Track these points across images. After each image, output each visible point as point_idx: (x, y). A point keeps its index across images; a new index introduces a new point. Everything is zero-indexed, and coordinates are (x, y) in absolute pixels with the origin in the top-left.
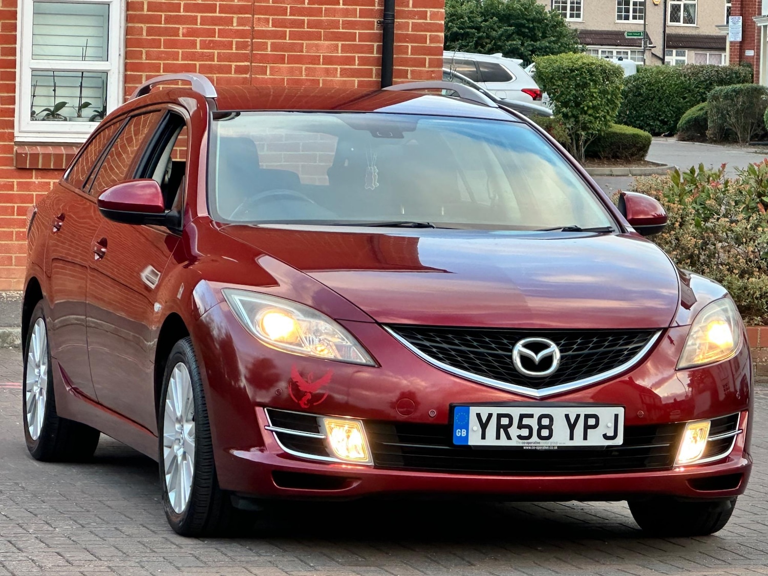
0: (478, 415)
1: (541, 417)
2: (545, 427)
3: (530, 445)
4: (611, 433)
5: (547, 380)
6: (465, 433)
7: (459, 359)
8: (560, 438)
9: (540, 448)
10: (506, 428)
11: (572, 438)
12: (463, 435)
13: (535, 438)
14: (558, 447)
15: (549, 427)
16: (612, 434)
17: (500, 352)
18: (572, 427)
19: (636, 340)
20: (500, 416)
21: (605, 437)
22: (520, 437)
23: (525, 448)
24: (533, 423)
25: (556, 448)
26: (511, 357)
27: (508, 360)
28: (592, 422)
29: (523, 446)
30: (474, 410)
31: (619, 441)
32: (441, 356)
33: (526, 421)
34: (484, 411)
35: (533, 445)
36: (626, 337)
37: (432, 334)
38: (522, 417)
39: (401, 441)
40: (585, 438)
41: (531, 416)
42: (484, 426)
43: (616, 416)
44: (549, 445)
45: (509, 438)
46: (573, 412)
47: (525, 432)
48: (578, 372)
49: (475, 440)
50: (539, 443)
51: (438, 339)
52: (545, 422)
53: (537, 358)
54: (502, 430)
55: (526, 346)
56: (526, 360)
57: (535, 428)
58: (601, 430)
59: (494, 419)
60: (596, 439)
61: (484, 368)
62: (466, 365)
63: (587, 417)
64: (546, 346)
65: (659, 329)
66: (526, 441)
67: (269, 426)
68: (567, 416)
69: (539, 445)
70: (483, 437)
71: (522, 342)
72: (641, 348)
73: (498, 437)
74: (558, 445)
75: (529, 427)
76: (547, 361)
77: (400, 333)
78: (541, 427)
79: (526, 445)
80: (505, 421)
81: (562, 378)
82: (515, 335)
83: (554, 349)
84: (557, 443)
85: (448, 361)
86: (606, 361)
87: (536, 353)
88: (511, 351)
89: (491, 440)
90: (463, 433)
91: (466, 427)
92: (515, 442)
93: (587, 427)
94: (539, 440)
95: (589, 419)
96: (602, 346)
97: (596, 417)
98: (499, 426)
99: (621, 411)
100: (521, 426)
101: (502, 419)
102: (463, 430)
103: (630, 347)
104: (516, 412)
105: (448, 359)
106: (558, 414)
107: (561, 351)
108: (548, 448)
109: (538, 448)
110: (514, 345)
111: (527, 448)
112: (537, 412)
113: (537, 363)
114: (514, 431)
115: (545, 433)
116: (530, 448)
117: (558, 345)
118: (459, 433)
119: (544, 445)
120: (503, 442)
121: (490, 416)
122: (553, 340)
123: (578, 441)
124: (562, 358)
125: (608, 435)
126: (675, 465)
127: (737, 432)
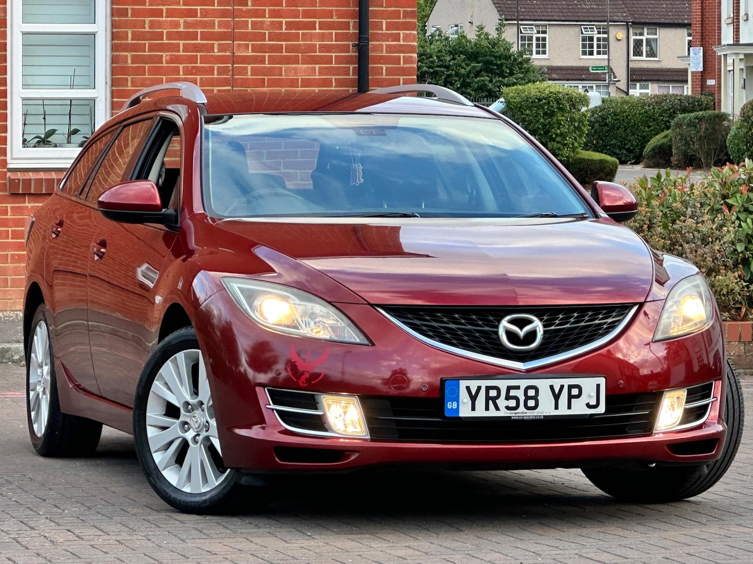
0: (468, 388)
1: (528, 388)
2: (531, 398)
3: (517, 415)
5: (532, 354)
6: (456, 405)
7: (448, 336)
8: (546, 408)
9: (527, 418)
10: (494, 399)
11: (556, 408)
12: (454, 408)
13: (522, 408)
14: (544, 416)
15: (535, 398)
16: (594, 403)
17: (487, 328)
18: (557, 397)
19: (614, 314)
20: (488, 389)
21: (588, 406)
22: (508, 408)
23: (512, 418)
24: (520, 393)
25: (542, 417)
26: (497, 333)
27: (494, 336)
28: (575, 392)
29: (511, 417)
30: (463, 384)
31: (602, 409)
32: (431, 333)
33: (513, 393)
34: (474, 384)
35: (520, 415)
36: (604, 312)
37: (421, 313)
38: (509, 388)
39: (395, 415)
40: (569, 407)
41: (518, 388)
42: (473, 398)
43: (598, 386)
44: (536, 415)
45: (497, 409)
46: (557, 383)
47: (512, 403)
48: (561, 346)
49: (465, 411)
50: (526, 413)
51: (428, 318)
52: (531, 393)
53: (522, 333)
54: (490, 401)
55: (511, 322)
56: (511, 336)
57: (522, 399)
58: (584, 400)
59: (483, 391)
60: (579, 408)
61: (472, 344)
62: (454, 341)
63: (571, 387)
64: (530, 322)
65: (635, 304)
66: (513, 411)
67: (270, 405)
68: (552, 387)
69: (525, 415)
70: (473, 409)
71: (508, 318)
72: (619, 321)
73: (487, 409)
74: (545, 414)
75: (516, 398)
76: (532, 335)
77: (392, 314)
78: (527, 398)
79: (513, 415)
80: (493, 393)
81: (546, 352)
82: (501, 312)
83: (538, 325)
84: (542, 413)
85: (437, 339)
86: (587, 334)
87: (521, 329)
88: (497, 327)
89: (480, 412)
90: (454, 405)
91: (457, 400)
92: (503, 413)
93: (570, 397)
94: (526, 411)
95: (573, 390)
96: (581, 321)
97: (578, 387)
98: (488, 398)
99: (602, 381)
100: (508, 398)
101: (490, 391)
102: (454, 403)
103: (609, 320)
104: (503, 384)
105: (438, 336)
106: (543, 385)
107: (544, 326)
108: (534, 417)
109: (525, 418)
110: (499, 321)
111: (515, 418)
112: (524, 383)
113: (522, 338)
114: (502, 402)
115: (531, 403)
116: (517, 418)
117: (541, 320)
118: (451, 405)
119: (531, 414)
120: (492, 413)
121: (479, 388)
122: (536, 316)
123: (563, 411)
124: (545, 332)
125: (591, 404)
126: (654, 432)
127: (711, 399)
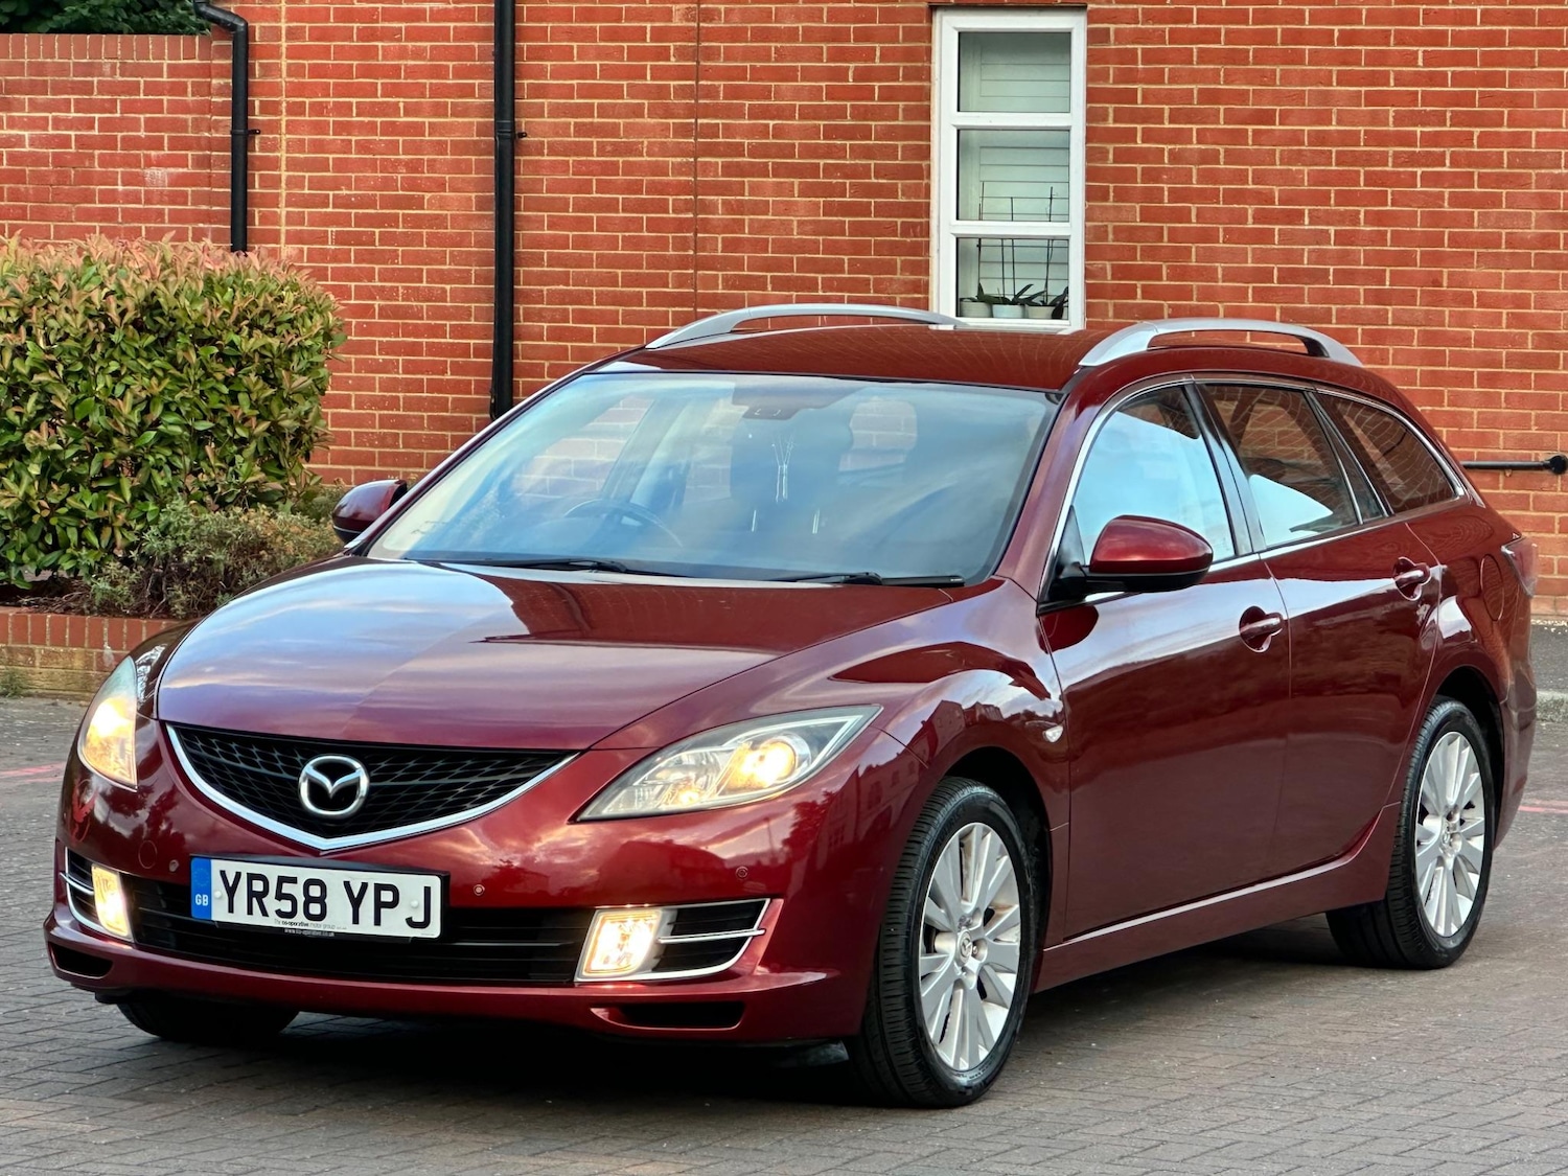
0: (223, 874)
1: (309, 883)
2: (315, 900)
3: (293, 926)
4: (419, 918)
5: (348, 825)
6: (207, 900)
7: (235, 782)
8: (338, 920)
9: (310, 933)
10: (261, 896)
11: (356, 920)
12: (204, 904)
13: (300, 917)
14: (335, 933)
15: (321, 900)
16: (421, 919)
17: (285, 775)
18: (356, 902)
19: (513, 768)
20: (251, 877)
21: (410, 922)
22: (280, 913)
23: (286, 931)
24: (297, 890)
25: (333, 935)
26: (296, 785)
27: (293, 789)
28: (387, 896)
29: (283, 929)
30: (217, 865)
31: (434, 931)
32: (214, 776)
33: (287, 888)
34: (231, 867)
35: (298, 927)
36: (498, 761)
37: (215, 742)
38: (282, 880)
40: (378, 922)
41: (294, 880)
42: (231, 891)
43: (427, 891)
44: (322, 929)
45: (265, 913)
46: (357, 879)
47: (286, 906)
48: (399, 815)
49: (220, 914)
50: (307, 924)
51: (218, 749)
52: (315, 891)
53: (330, 787)
54: (254, 900)
55: (320, 768)
56: (317, 791)
57: (301, 900)
58: (402, 911)
59: (244, 882)
60: (394, 925)
62: (242, 793)
63: (380, 888)
64: (349, 770)
65: (571, 752)
66: (288, 920)
68: (347, 885)
69: (306, 927)
70: (231, 909)
71: (316, 760)
72: (526, 780)
73: (250, 912)
74: (336, 930)
75: (292, 898)
76: (350, 792)
77: (182, 739)
78: (309, 900)
79: (288, 926)
80: (258, 886)
81: (374, 822)
82: (311, 747)
83: (361, 776)
84: (333, 927)
85: (219, 785)
86: (450, 799)
87: (333, 781)
88: (298, 774)
89: (240, 917)
90: (204, 900)
91: (208, 891)
92: (273, 921)
93: (379, 905)
94: (306, 921)
95: (383, 892)
96: (444, 776)
97: (393, 889)
98: (251, 894)
99: (435, 883)
100: (280, 896)
101: (254, 882)
102: (204, 896)
103: (502, 778)
104: (273, 872)
105: (223, 782)
106: (334, 879)
107: (372, 779)
108: (320, 933)
109: (305, 933)
110: (304, 763)
111: (290, 931)
112: (303, 874)
113: (332, 796)
114: (271, 902)
115: (315, 909)
116: (294, 931)
117: (368, 770)
118: (200, 900)
119: (314, 927)
120: (257, 919)
121: (238, 876)
122: (361, 761)
123: (366, 927)
124: (371, 790)
125: (414, 920)
126: (577, 979)
127: (754, 932)
